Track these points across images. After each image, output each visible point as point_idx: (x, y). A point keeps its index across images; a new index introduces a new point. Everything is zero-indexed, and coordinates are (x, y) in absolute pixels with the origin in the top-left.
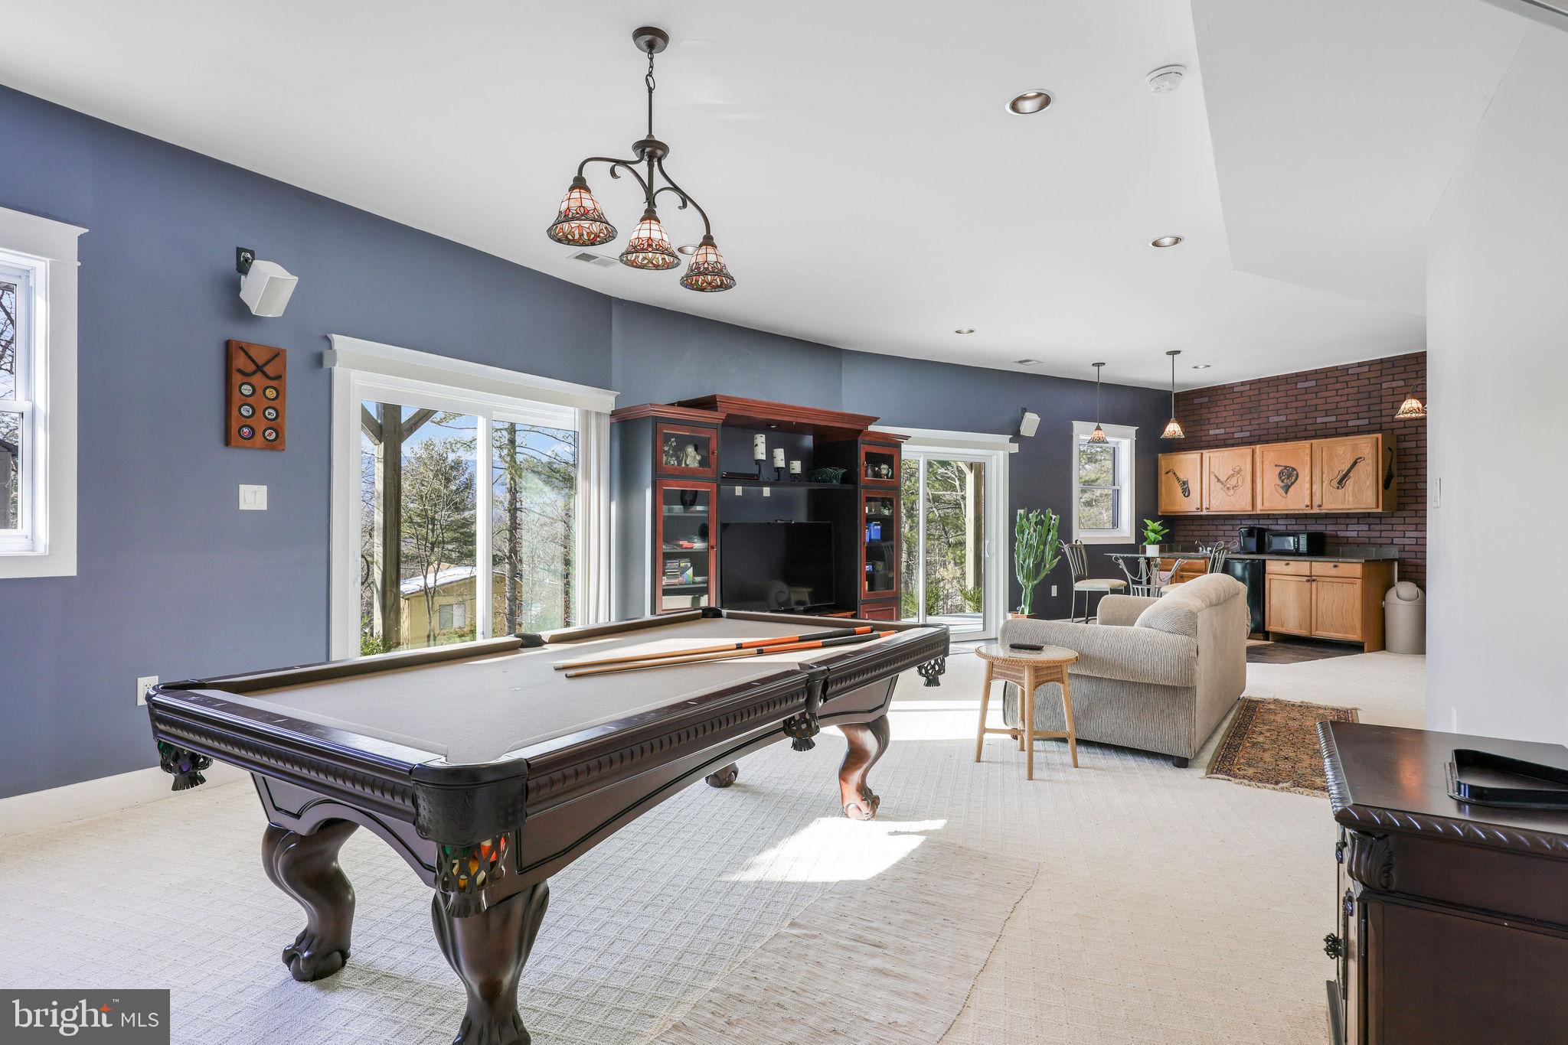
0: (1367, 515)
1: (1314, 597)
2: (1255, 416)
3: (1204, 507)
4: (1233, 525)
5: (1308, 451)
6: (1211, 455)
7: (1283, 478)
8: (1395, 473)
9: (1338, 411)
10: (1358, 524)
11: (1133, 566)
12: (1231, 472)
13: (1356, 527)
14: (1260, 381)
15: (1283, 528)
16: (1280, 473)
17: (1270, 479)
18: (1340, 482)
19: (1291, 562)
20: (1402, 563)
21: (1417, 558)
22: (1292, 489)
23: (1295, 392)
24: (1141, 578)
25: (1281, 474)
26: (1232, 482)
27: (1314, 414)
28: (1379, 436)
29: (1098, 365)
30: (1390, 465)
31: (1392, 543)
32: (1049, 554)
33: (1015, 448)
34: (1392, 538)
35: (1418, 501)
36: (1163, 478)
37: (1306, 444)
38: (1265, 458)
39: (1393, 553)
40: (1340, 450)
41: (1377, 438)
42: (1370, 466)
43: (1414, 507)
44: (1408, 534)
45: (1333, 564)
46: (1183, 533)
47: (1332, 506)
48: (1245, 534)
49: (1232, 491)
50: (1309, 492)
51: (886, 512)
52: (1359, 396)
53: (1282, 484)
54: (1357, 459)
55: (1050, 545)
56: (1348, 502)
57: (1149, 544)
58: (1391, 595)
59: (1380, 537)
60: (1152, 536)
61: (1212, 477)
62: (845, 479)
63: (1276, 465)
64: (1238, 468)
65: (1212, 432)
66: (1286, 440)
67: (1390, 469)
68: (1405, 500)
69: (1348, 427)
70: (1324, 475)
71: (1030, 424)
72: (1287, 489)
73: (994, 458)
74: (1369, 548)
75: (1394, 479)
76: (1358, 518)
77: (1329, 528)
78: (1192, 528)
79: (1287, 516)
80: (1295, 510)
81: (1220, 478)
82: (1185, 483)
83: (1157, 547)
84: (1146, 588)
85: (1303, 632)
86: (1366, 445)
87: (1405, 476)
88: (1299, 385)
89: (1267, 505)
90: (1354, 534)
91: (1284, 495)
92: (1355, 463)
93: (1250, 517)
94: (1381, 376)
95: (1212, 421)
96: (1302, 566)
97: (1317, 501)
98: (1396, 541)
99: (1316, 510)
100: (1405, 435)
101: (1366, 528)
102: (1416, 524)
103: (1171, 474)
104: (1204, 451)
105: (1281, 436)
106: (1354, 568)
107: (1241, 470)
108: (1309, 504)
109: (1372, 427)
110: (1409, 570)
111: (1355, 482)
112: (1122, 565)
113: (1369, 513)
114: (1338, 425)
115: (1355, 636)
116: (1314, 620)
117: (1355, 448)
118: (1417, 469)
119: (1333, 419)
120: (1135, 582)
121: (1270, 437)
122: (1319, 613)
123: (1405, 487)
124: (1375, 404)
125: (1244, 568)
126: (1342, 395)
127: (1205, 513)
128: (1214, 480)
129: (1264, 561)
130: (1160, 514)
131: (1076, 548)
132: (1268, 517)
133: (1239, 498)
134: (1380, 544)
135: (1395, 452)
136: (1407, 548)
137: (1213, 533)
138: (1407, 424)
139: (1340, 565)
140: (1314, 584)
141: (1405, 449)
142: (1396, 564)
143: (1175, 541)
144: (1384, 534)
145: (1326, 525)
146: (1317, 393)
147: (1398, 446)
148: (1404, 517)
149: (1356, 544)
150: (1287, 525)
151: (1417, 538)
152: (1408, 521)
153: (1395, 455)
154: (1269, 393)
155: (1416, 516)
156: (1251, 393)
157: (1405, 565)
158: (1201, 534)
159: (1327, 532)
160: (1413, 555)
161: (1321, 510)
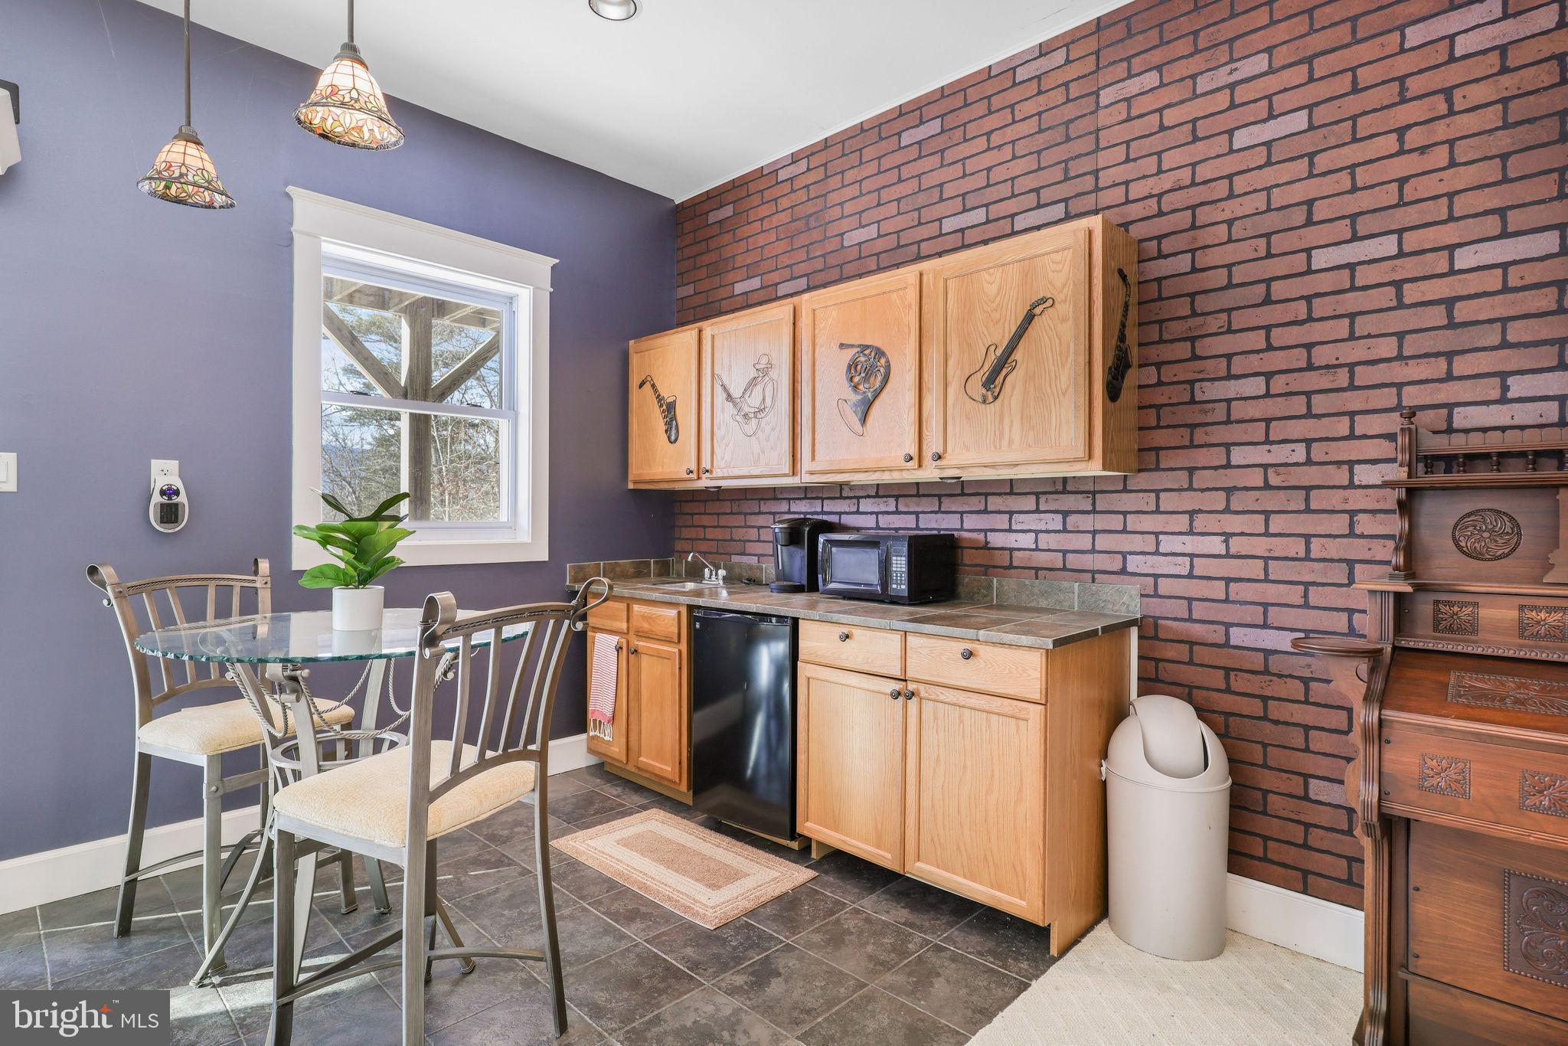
2: (816, 236)
3: (703, 468)
5: (913, 296)
6: (715, 332)
7: (857, 379)
8: (1134, 353)
9: (992, 194)
10: (1037, 511)
12: (753, 373)
13: (1032, 522)
14: (827, 144)
15: (863, 523)
16: (850, 367)
17: (829, 385)
18: (989, 382)
19: (857, 629)
20: (1149, 629)
21: (1190, 620)
22: (876, 412)
23: (898, 158)
25: (853, 366)
26: (754, 400)
27: (939, 210)
28: (1096, 223)
30: (1123, 325)
31: (1123, 571)
34: (1125, 556)
35: (1198, 440)
36: (635, 398)
37: (909, 274)
38: (821, 326)
39: (1128, 602)
40: (994, 281)
41: (1091, 233)
42: (1070, 322)
43: (1183, 460)
44: (1168, 544)
45: (961, 647)
47: (969, 458)
48: (785, 539)
49: (754, 422)
50: (914, 416)
52: (1041, 140)
53: (855, 398)
54: (1034, 306)
56: (1010, 442)
58: (1127, 742)
59: (1093, 551)
61: (718, 389)
63: (843, 346)
64: (764, 360)
65: (739, 288)
67: (1122, 338)
68: (1160, 438)
70: (951, 363)
72: (865, 409)
74: (1065, 584)
75: (1130, 371)
76: (1038, 495)
77: (970, 522)
78: (705, 521)
81: (732, 391)
82: (670, 407)
85: (885, 858)
86: (1056, 258)
87: (1159, 365)
88: (905, 139)
89: (823, 461)
90: (1026, 541)
91: (859, 429)
92: (1029, 318)
94: (1098, 68)
95: (739, 261)
96: (887, 643)
97: (932, 443)
98: (1134, 564)
99: (930, 473)
100: (1160, 238)
101: (1056, 521)
102: (1192, 514)
103: (648, 387)
104: (705, 324)
107: (772, 365)
108: (913, 451)
110: (1169, 658)
111: (1029, 377)
114: (989, 231)
115: (1023, 901)
116: (911, 821)
117: (1029, 272)
118: (1192, 340)
119: (978, 216)
122: (926, 803)
123: (1161, 397)
124: (1079, 156)
126: (1000, 148)
127: (705, 483)
128: (720, 395)
129: (795, 621)
130: (631, 486)
132: (839, 491)
133: (768, 440)
134: (1094, 572)
135: (1134, 289)
136: (1165, 587)
137: (738, 534)
138: (1167, 203)
139: (983, 650)
140: (913, 704)
141: (1159, 280)
142: (1134, 632)
143: (671, 553)
144: (1103, 542)
145: (962, 513)
146: (942, 151)
147: (1141, 273)
148: (1157, 492)
149: (1037, 569)
150: (877, 514)
151: (1192, 556)
152: (1168, 501)
153: (1134, 300)
154: (842, 172)
155: (1191, 488)
156: (812, 177)
157: (1156, 638)
158: (718, 534)
159: (965, 535)
160: (1179, 609)
161: (942, 469)
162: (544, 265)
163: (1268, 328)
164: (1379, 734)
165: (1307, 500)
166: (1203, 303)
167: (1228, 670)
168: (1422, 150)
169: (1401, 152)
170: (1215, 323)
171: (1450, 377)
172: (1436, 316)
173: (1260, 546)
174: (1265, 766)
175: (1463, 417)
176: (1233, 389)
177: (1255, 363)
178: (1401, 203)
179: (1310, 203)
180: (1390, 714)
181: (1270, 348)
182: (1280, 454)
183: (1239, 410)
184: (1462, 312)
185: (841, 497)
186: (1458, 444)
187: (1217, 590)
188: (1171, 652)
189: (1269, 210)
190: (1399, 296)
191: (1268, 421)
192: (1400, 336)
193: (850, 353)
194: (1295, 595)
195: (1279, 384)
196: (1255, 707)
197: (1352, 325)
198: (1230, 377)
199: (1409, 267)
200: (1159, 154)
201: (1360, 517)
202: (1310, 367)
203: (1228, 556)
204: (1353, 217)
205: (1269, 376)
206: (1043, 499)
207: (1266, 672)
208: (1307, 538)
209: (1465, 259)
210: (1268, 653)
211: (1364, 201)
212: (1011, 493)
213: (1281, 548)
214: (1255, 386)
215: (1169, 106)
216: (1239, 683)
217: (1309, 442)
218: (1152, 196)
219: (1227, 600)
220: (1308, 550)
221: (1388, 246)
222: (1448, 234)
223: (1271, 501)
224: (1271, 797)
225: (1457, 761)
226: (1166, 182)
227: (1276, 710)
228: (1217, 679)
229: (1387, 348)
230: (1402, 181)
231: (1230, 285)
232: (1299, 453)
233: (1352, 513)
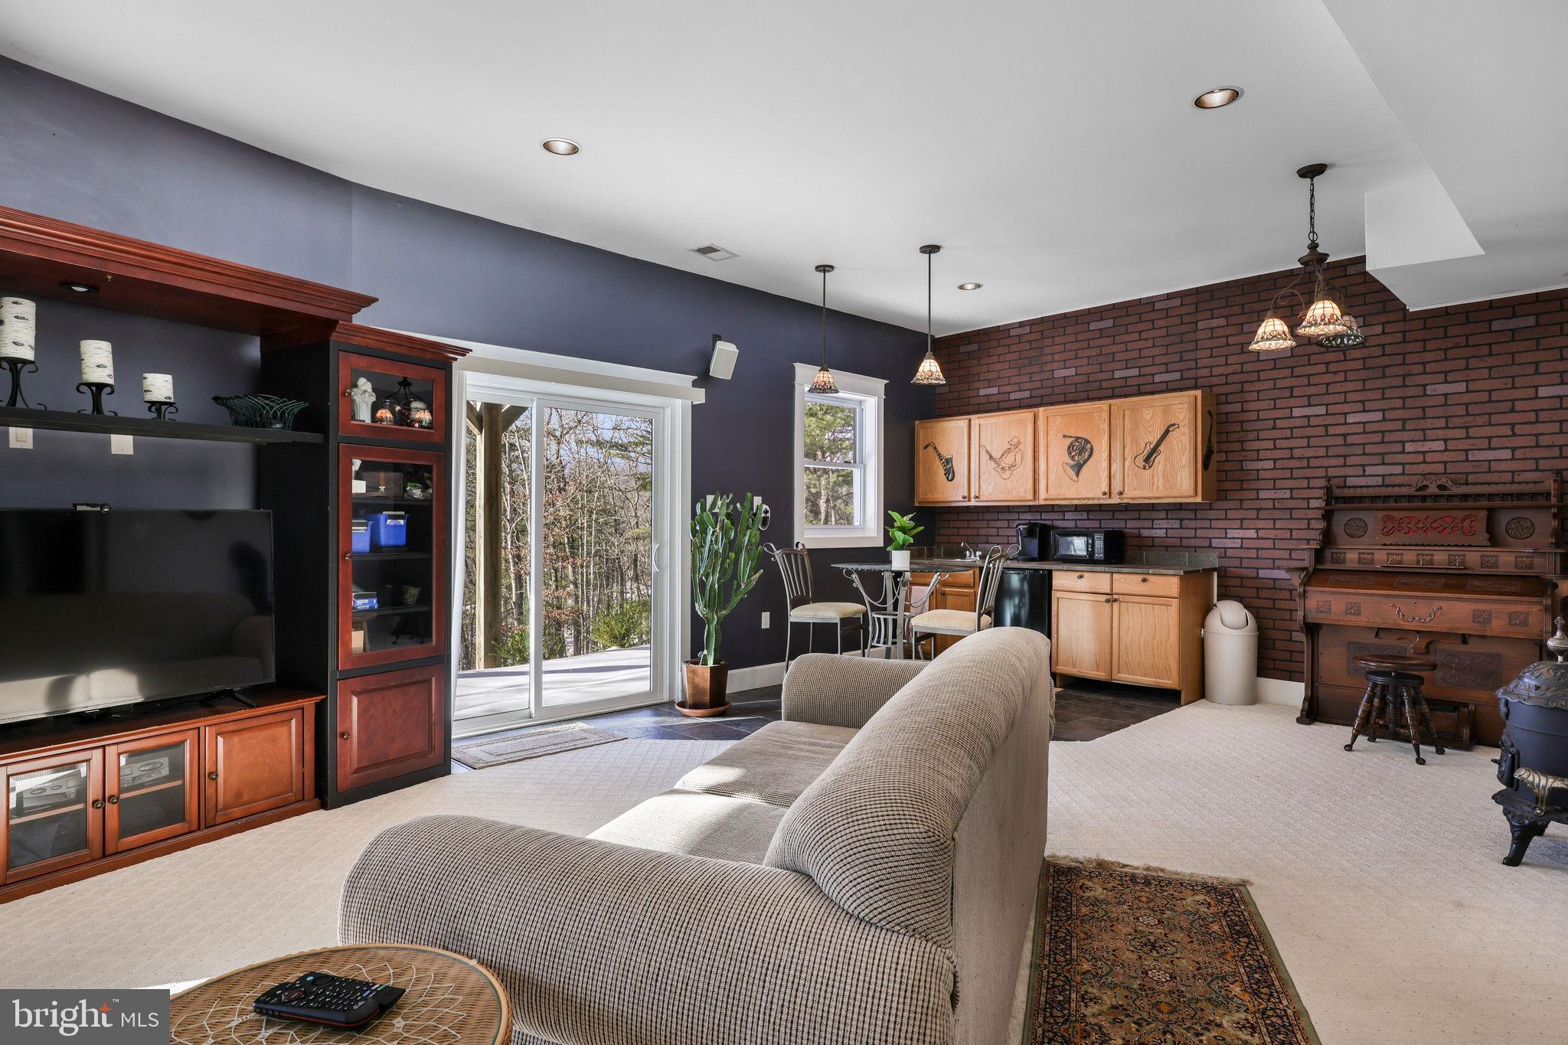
0: (1178, 507)
1: (1115, 625)
2: (1036, 369)
3: (973, 495)
4: (1008, 520)
5: (1105, 416)
6: (982, 421)
7: (1073, 454)
8: (1216, 447)
9: (1142, 362)
10: (1167, 519)
11: (874, 582)
12: (1008, 446)
13: (1164, 524)
14: (1042, 320)
15: (1071, 524)
16: (1069, 447)
17: (1056, 455)
18: (1147, 460)
19: (1085, 574)
20: (1223, 573)
21: (1241, 567)
22: (1085, 470)
23: (1087, 336)
24: (884, 602)
25: (1070, 448)
26: (1008, 460)
27: (1112, 366)
28: (1198, 393)
29: (824, 269)
30: (1210, 435)
31: (1210, 546)
32: (745, 566)
33: (700, 396)
34: (1210, 539)
35: (1244, 487)
36: (921, 453)
37: (1104, 405)
38: (1051, 425)
39: (1212, 560)
40: (1147, 414)
41: (1196, 397)
42: (1187, 435)
43: (1238, 495)
45: (1141, 577)
46: (943, 531)
47: (1137, 494)
48: (1024, 534)
49: (1008, 473)
50: (1106, 473)
51: (417, 493)
52: (1168, 340)
53: (1073, 463)
54: (1169, 426)
55: (748, 552)
56: (1158, 488)
57: (895, 549)
58: (1214, 620)
59: (1195, 537)
60: (900, 536)
61: (983, 452)
62: (302, 422)
63: (1064, 436)
64: (1015, 440)
65: (982, 392)
66: (1076, 402)
67: (1210, 441)
68: (1228, 485)
69: (1154, 383)
70: (1126, 449)
71: (725, 358)
72: (1078, 468)
73: (668, 411)
74: (1187, 554)
75: (1214, 455)
76: (1167, 511)
77: (1130, 524)
78: (958, 524)
79: (1077, 508)
80: (1089, 499)
81: (993, 454)
82: (948, 461)
83: (906, 554)
84: (890, 618)
85: (1101, 675)
86: (1180, 406)
87: (1226, 452)
88: (1093, 326)
89: (1053, 493)
90: (1161, 533)
91: (1075, 477)
92: (1167, 432)
93: (1030, 509)
94: (1197, 312)
95: (982, 377)
96: (1099, 580)
97: (1117, 487)
98: (1215, 542)
99: (1115, 500)
100: (1227, 395)
101: (1176, 524)
102: (1242, 520)
103: (931, 449)
104: (973, 417)
105: (1070, 397)
106: (1169, 584)
107: (1019, 443)
108: (1106, 490)
109: (1186, 383)
110: (1232, 583)
111: (1167, 459)
112: (857, 583)
113: (1181, 504)
114: (1141, 381)
115: (1170, 682)
116: (1115, 657)
117: (1166, 411)
118: (1242, 442)
119: (1135, 372)
120: (874, 609)
121: (1055, 399)
122: (1123, 647)
123: (1228, 466)
124: (1187, 351)
125: (1022, 581)
126: (1146, 340)
127: (973, 503)
128: (985, 457)
129: (1050, 572)
130: (917, 504)
131: (796, 555)
132: (1051, 508)
133: (1018, 481)
134: (1195, 547)
135: (1215, 417)
136: (1229, 553)
137: (983, 532)
138: (1230, 379)
139: (1151, 578)
140: (1115, 605)
141: (1227, 414)
142: (1215, 575)
143: (933, 544)
144: (1200, 533)
145: (1126, 520)
146: (1114, 336)
147: (1218, 409)
148: (1226, 510)
149: (1167, 547)
150: (1076, 520)
151: (1242, 539)
152: (1231, 514)
153: (1215, 422)
154: (1053, 337)
155: (1241, 508)
156: (1032, 337)
157: (1226, 576)
158: (968, 532)
159: (1127, 530)
160: (1237, 563)
161: (1122, 499)
162: (880, 384)
163: (1275, 440)
164: (1304, 595)
165: (1291, 514)
166: (1246, 426)
167: (1258, 589)
168: (1335, 373)
169: (1327, 372)
170: (1252, 436)
171: (1345, 465)
172: (1340, 440)
173: (1272, 534)
174: (1274, 629)
175: (1350, 481)
176: (1260, 465)
177: (1269, 454)
178: (1327, 393)
179: (1292, 388)
180: (1308, 588)
181: (1275, 448)
182: (1280, 494)
183: (1262, 475)
184: (1350, 439)
185: (1054, 512)
186: (1346, 492)
187: (1253, 553)
188: (1232, 582)
189: (1275, 388)
190: (1326, 431)
191: (1275, 480)
192: (1327, 447)
193: (1069, 441)
194: (1286, 554)
195: (1279, 464)
196: (1270, 604)
197: (1308, 441)
198: (1258, 460)
199: (1330, 420)
200: (1227, 356)
201: (1312, 521)
202: (1292, 458)
203: (1258, 538)
204: (1309, 396)
205: (1275, 460)
206: (1170, 513)
207: (1274, 588)
208: (1291, 530)
209: (1351, 419)
210: (1275, 580)
211: (1312, 390)
212: (1153, 510)
213: (1279, 534)
214: (1269, 464)
215: (1231, 335)
216: (1264, 594)
217: (1291, 489)
218: (1223, 375)
219: (1257, 558)
220: (1291, 535)
221: (1322, 410)
222: (1345, 408)
223: (1276, 514)
224: (1277, 642)
225: (1326, 602)
226: (1229, 370)
227: (1279, 604)
228: (1253, 593)
229: (1322, 452)
230: (1328, 385)
231: (1258, 419)
232: (1287, 495)
233: (1309, 520)
